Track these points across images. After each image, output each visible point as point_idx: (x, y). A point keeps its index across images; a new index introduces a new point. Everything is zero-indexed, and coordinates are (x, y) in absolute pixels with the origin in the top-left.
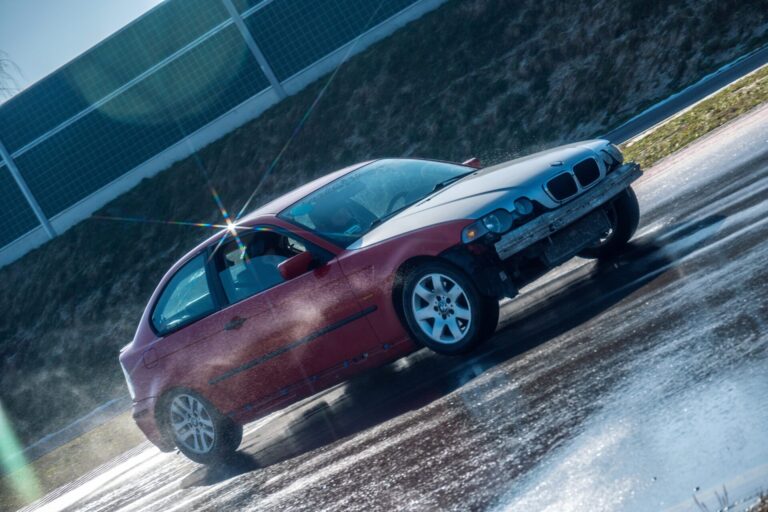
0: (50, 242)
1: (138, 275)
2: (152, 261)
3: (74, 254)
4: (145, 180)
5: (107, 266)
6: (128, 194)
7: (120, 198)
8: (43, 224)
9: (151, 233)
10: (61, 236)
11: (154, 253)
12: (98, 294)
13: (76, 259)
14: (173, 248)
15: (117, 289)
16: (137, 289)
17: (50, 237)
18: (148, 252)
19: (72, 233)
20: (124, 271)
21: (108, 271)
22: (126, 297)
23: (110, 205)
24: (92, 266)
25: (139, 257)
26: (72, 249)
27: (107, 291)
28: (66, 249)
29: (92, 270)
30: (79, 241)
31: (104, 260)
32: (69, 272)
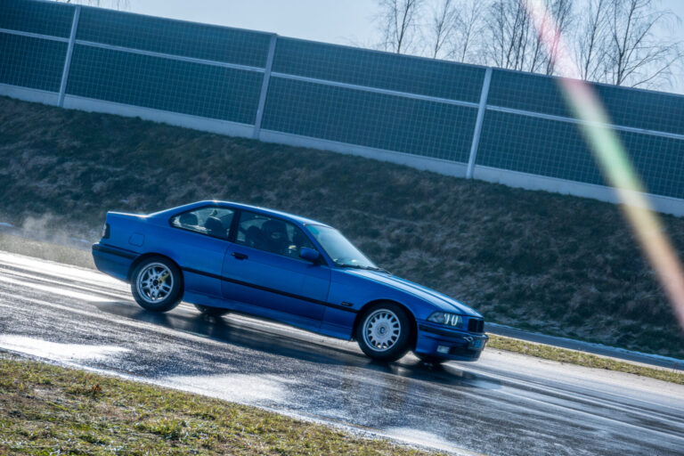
0: (55, 107)
1: (86, 167)
2: (101, 167)
3: (62, 125)
4: (138, 118)
5: (74, 148)
6: (122, 118)
7: (116, 116)
8: (60, 94)
9: (114, 151)
10: (64, 110)
11: (107, 163)
12: (55, 159)
13: (61, 129)
14: (118, 170)
15: (68, 165)
16: (79, 175)
17: (58, 104)
18: (103, 160)
19: (71, 113)
20: (81, 159)
21: (72, 151)
22: (69, 174)
23: (107, 115)
24: (65, 141)
25: (96, 158)
26: (63, 121)
27: (61, 162)
28: (60, 119)
29: (64, 143)
30: (71, 121)
31: (75, 143)
32: (50, 134)
